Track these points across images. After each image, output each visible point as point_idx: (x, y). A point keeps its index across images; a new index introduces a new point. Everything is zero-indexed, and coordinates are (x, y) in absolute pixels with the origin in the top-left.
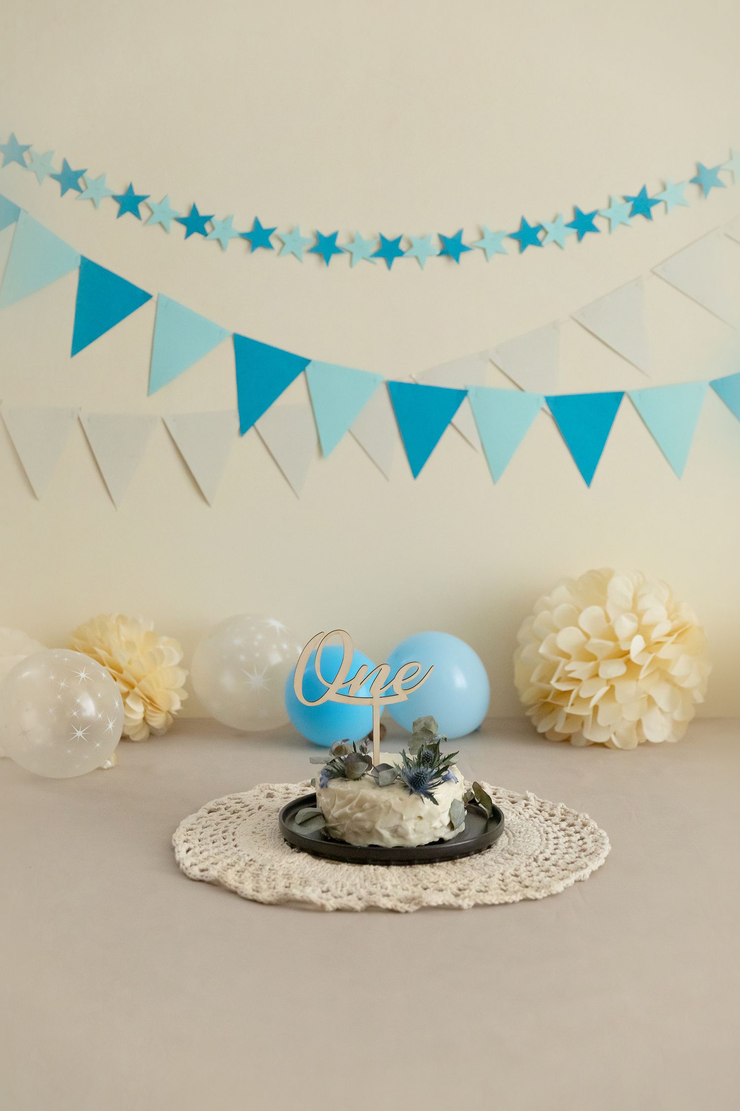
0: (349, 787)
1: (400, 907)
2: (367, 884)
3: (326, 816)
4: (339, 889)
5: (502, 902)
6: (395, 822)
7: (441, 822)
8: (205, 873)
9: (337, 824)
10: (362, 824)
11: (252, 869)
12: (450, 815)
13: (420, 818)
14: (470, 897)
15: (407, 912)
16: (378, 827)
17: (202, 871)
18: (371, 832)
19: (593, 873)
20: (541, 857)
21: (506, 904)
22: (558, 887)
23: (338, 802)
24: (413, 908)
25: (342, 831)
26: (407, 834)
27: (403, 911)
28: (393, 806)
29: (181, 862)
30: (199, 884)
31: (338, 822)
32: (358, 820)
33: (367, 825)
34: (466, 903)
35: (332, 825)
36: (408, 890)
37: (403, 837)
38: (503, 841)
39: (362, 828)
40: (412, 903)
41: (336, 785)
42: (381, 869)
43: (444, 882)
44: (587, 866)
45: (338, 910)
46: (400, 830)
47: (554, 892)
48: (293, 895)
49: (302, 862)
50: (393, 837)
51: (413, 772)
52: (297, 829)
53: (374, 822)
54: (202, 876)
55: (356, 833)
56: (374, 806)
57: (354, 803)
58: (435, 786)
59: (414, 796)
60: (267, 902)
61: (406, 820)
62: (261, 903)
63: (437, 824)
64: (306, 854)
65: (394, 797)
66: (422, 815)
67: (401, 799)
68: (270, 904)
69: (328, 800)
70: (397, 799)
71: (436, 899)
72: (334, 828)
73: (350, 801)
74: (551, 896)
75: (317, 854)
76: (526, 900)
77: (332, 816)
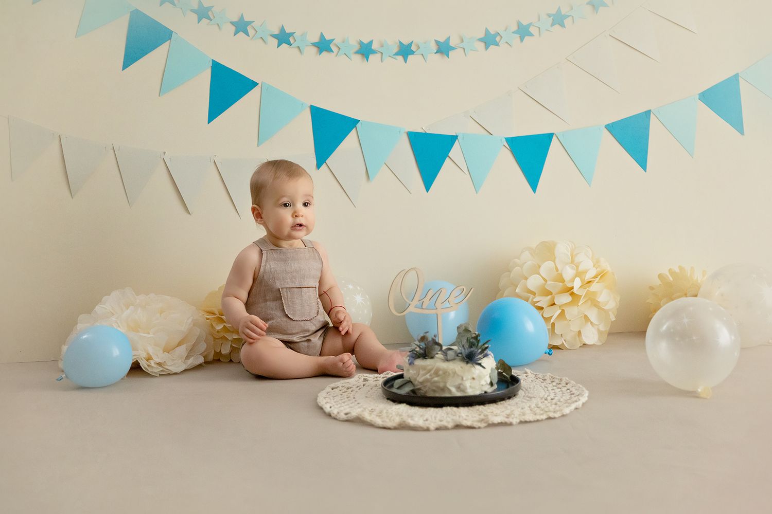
0: (428, 362)
1: (476, 424)
2: (450, 415)
3: (413, 382)
4: (434, 419)
5: (536, 419)
6: (458, 381)
7: (485, 381)
8: (349, 415)
9: (421, 386)
10: (438, 384)
11: (375, 413)
12: (490, 377)
13: (473, 379)
14: (516, 417)
15: (479, 428)
16: (448, 386)
17: (346, 414)
18: (444, 389)
19: (583, 404)
20: (549, 398)
21: (538, 421)
22: (567, 411)
23: (422, 372)
24: (483, 425)
25: (425, 390)
26: (466, 389)
27: (477, 427)
28: (457, 372)
29: (331, 412)
30: (346, 423)
31: (421, 384)
32: (435, 382)
33: (441, 385)
34: (515, 421)
35: (419, 387)
36: (475, 417)
37: (463, 391)
38: (521, 393)
39: (438, 387)
40: (483, 422)
41: (419, 362)
42: (455, 409)
43: (496, 412)
44: (579, 400)
45: (437, 429)
46: (461, 386)
47: (565, 414)
48: (409, 423)
49: (403, 408)
50: (457, 391)
51: (467, 351)
52: (394, 390)
53: (445, 383)
54: (347, 418)
55: (434, 391)
56: (445, 372)
57: (432, 372)
58: (481, 359)
59: (469, 365)
60: (392, 428)
61: (465, 380)
62: (389, 429)
63: (483, 382)
64: (405, 404)
65: (457, 366)
66: (475, 376)
67: (462, 367)
68: (395, 428)
69: (415, 372)
70: (459, 367)
71: (497, 420)
72: (419, 389)
73: (429, 371)
74: (563, 416)
75: (411, 403)
76: (549, 418)
77: (418, 382)
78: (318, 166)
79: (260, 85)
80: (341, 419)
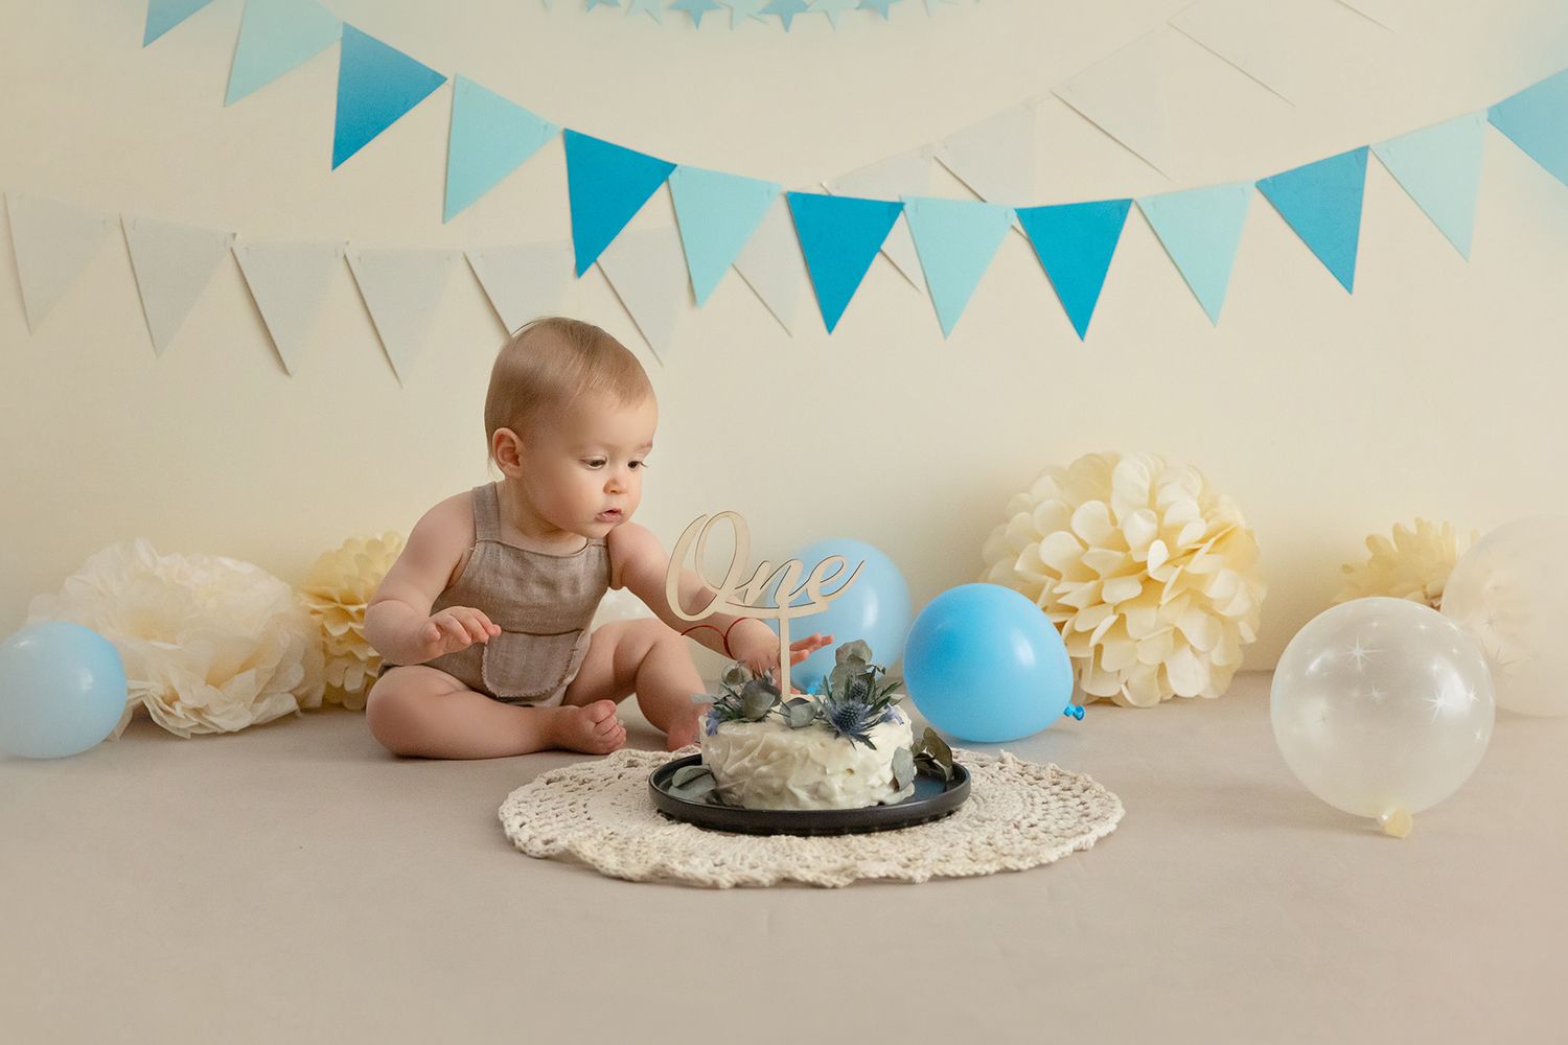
0: (748, 730)
1: (825, 880)
2: (777, 855)
3: (716, 774)
4: (739, 861)
5: (971, 873)
6: (814, 777)
7: (881, 778)
8: (551, 846)
9: (732, 784)
10: (768, 781)
11: (614, 843)
12: (893, 768)
13: (851, 771)
14: (925, 867)
15: (835, 887)
16: (790, 786)
17: (547, 843)
18: (781, 793)
19: (1100, 840)
20: (1025, 824)
21: (977, 876)
22: (1051, 855)
23: (733, 753)
24: (843, 881)
25: (739, 793)
26: (832, 794)
27: (829, 885)
28: (812, 754)
29: (515, 837)
30: (545, 862)
31: (733, 781)
32: (763, 776)
33: (776, 783)
34: (919, 874)
35: (726, 786)
36: (835, 861)
37: (825, 799)
38: (968, 807)
39: (769, 788)
40: (843, 874)
41: (729, 730)
42: (795, 840)
43: (886, 851)
44: (1091, 829)
45: (737, 886)
46: (822, 788)
47: (1044, 861)
48: (673, 870)
49: (684, 833)
50: (813, 799)
51: (839, 708)
52: (673, 792)
53: (785, 779)
54: (547, 851)
55: (760, 796)
56: (785, 754)
57: (756, 753)
58: (870, 726)
59: (841, 740)
60: (638, 879)
61: (831, 775)
62: (630, 881)
63: (874, 781)
64: (689, 825)
65: (814, 743)
66: (853, 767)
67: (822, 745)
68: (643, 881)
69: (719, 751)
70: (818, 744)
71: (876, 870)
72: (728, 791)
73: (749, 751)
74: (1041, 866)
75: (704, 824)
76: (1006, 871)
77: (726, 774)
78: (580, 269)
79: (450, 82)
80: (533, 854)
